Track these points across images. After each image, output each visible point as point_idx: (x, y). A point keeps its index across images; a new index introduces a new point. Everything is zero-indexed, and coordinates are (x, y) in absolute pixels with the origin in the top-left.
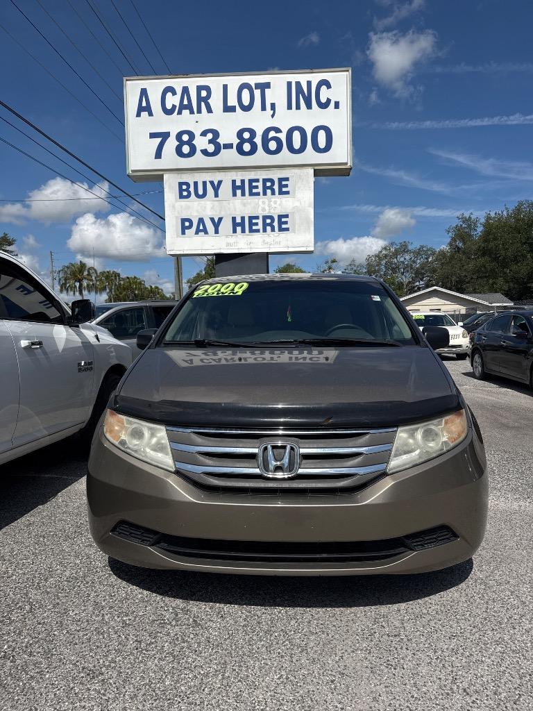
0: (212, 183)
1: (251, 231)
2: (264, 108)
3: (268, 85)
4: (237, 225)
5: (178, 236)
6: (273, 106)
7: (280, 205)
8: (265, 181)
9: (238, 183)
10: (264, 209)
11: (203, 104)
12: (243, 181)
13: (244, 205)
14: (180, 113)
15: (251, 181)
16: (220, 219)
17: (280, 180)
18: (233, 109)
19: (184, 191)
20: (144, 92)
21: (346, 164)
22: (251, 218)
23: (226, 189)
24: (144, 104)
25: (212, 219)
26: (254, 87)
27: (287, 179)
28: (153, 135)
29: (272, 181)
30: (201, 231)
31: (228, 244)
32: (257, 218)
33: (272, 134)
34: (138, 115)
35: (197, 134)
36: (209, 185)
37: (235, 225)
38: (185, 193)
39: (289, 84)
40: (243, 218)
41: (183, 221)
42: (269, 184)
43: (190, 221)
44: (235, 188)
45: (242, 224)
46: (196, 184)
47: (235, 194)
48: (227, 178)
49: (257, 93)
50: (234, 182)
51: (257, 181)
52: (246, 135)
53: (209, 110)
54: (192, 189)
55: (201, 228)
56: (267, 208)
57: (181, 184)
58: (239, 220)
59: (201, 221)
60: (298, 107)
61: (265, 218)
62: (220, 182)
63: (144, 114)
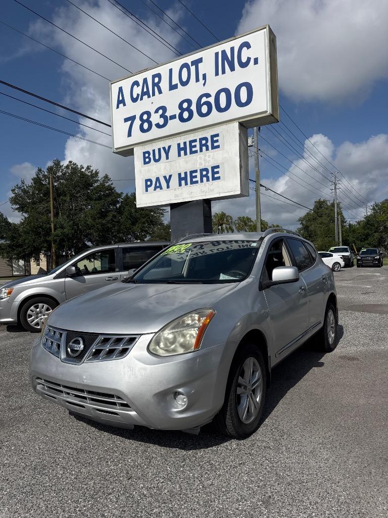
0: (164, 148)
1: (192, 183)
2: (197, 80)
3: (200, 60)
4: (182, 179)
5: (143, 193)
6: (204, 76)
7: (213, 158)
8: (201, 140)
9: (182, 146)
10: (201, 164)
11: (156, 87)
12: (185, 143)
13: (187, 162)
14: (141, 99)
15: (191, 142)
16: (170, 176)
17: (212, 137)
18: (175, 87)
19: (147, 158)
20: (121, 89)
21: (266, 112)
22: (191, 172)
23: (174, 151)
24: (121, 98)
25: (165, 177)
26: (190, 65)
27: (217, 135)
28: (126, 120)
29: (206, 139)
30: (158, 187)
31: (176, 196)
32: (196, 171)
33: (204, 100)
34: (118, 107)
35: (152, 112)
36: (162, 151)
37: (180, 179)
38: (147, 160)
39: (217, 54)
40: (186, 173)
41: (147, 181)
42: (204, 142)
43: (150, 180)
44: (180, 149)
45: (185, 179)
46: (154, 151)
47: (179, 155)
48: (174, 143)
49: (193, 69)
50: (179, 145)
51: (195, 141)
52: (185, 105)
53: (160, 92)
54: (151, 156)
55: (158, 185)
56: (203, 162)
57: (144, 153)
58: (183, 176)
59: (158, 179)
60: (224, 72)
61: (202, 170)
62: (169, 147)
63: (121, 105)
